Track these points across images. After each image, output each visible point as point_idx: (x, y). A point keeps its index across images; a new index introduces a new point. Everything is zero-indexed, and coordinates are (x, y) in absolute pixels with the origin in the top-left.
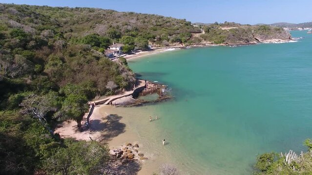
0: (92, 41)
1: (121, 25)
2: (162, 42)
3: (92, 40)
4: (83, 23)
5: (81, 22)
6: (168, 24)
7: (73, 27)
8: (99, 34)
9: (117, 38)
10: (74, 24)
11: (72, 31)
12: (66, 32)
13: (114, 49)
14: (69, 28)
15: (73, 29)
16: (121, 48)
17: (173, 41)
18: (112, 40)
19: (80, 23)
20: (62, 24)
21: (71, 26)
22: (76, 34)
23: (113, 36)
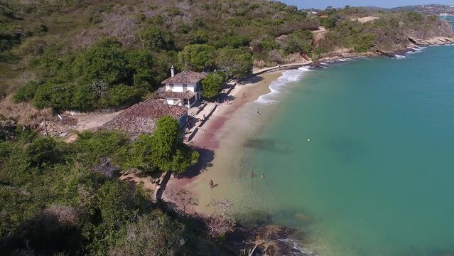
0: (108, 68)
1: (166, 14)
2: (265, 54)
3: (109, 65)
4: (70, 11)
5: (67, 9)
6: (257, 11)
7: (49, 21)
8: (120, 39)
9: (168, 50)
10: (50, 12)
11: (45, 29)
12: (30, 34)
13: (178, 89)
14: (39, 23)
15: (48, 25)
16: (199, 87)
17: (289, 51)
18: (156, 54)
19: (63, 9)
20: (22, 12)
21: (43, 18)
22: (57, 37)
23: (156, 45)
